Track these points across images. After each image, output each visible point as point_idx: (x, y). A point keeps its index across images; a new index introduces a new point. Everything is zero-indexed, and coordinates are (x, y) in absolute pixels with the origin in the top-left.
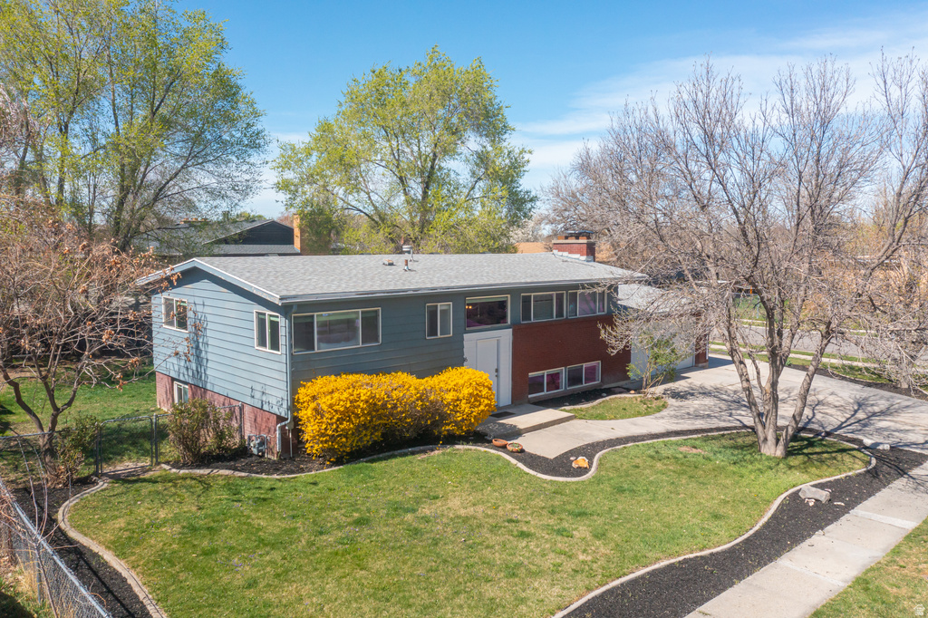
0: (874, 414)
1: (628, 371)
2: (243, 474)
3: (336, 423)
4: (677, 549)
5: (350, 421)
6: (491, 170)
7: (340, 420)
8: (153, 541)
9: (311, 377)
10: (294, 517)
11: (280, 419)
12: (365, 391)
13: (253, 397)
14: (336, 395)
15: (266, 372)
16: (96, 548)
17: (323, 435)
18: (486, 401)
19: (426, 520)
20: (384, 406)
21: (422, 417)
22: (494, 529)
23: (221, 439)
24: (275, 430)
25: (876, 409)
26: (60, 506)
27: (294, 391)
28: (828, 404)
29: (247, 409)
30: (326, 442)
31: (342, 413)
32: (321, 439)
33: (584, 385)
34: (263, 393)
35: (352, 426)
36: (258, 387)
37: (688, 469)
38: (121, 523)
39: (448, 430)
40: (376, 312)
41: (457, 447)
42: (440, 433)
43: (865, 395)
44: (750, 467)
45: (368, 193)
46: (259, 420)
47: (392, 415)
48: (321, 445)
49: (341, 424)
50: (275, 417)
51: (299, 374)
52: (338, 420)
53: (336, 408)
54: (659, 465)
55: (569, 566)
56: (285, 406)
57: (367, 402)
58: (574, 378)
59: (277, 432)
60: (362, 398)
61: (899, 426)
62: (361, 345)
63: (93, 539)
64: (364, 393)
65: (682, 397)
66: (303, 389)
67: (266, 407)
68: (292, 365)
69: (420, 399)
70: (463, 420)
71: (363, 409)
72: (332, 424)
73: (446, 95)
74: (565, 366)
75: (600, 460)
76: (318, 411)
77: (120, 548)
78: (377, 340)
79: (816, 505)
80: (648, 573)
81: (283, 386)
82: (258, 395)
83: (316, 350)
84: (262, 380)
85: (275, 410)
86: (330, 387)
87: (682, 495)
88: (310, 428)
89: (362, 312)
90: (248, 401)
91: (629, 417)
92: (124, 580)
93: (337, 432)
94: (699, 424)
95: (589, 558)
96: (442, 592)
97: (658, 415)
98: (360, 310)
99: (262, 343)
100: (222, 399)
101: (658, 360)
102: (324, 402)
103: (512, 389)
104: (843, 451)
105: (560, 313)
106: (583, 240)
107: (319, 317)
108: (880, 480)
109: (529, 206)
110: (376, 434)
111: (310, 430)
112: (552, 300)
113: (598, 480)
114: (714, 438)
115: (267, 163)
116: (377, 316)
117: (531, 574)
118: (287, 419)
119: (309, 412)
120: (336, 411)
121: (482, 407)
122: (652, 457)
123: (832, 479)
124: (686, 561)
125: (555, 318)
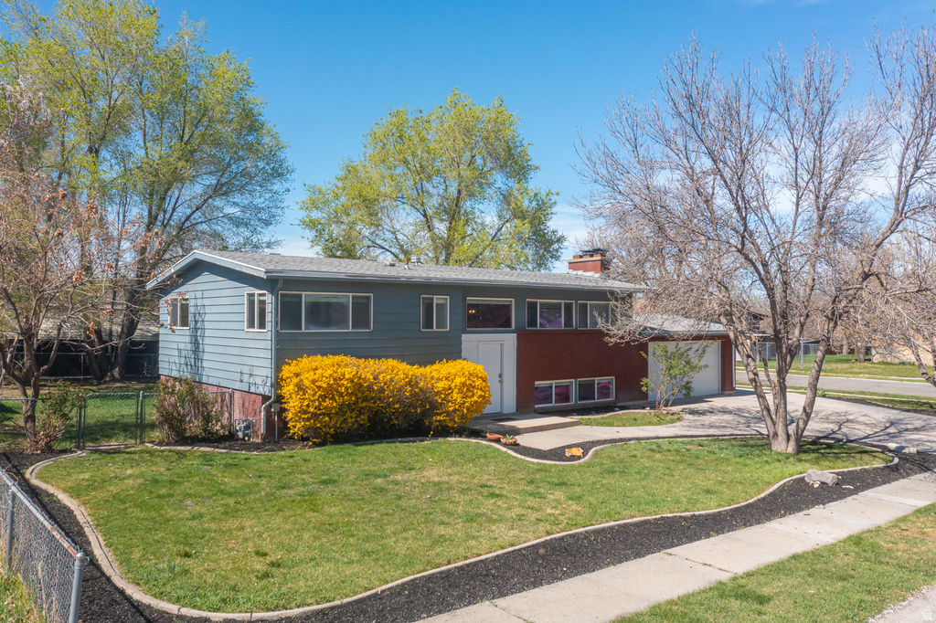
0: (907, 430)
1: (643, 386)
2: (223, 451)
3: (318, 400)
4: (657, 510)
5: (333, 398)
6: (513, 205)
7: (324, 397)
8: (112, 488)
9: (296, 355)
10: (260, 477)
11: (265, 398)
12: (350, 370)
13: (241, 381)
14: (319, 371)
15: (253, 353)
16: (51, 490)
17: (305, 412)
18: (480, 393)
19: (396, 483)
20: (370, 388)
21: (411, 405)
22: (462, 491)
23: (208, 422)
24: (260, 412)
25: (910, 427)
26: (32, 464)
27: (278, 369)
28: (858, 422)
29: (237, 395)
30: (308, 419)
31: (324, 389)
32: (303, 416)
33: (596, 400)
34: (251, 375)
35: (335, 404)
36: (246, 370)
37: (689, 459)
38: (86, 476)
39: (440, 421)
40: (368, 298)
41: (449, 439)
42: (431, 423)
43: (899, 417)
44: (757, 459)
45: (394, 233)
46: (246, 404)
47: (380, 399)
48: (303, 423)
49: (324, 401)
50: (261, 397)
51: (284, 352)
52: (321, 396)
53: (319, 384)
54: (658, 456)
55: (533, 516)
56: (269, 384)
57: (352, 381)
58: (586, 391)
59: (262, 414)
60: (347, 376)
61: (931, 438)
62: (350, 330)
63: (53, 486)
64: (349, 372)
65: (700, 414)
66: (287, 367)
67: (252, 390)
68: (278, 342)
69: (409, 383)
70: (455, 411)
71: (347, 388)
72: (314, 401)
73: (468, 132)
74: (575, 378)
75: (597, 451)
76: (300, 388)
77: (75, 492)
78: (368, 327)
79: (820, 487)
80: (618, 525)
81: (267, 363)
82: (246, 378)
83: (303, 330)
84: (250, 362)
85: (261, 390)
86: (314, 365)
87: (677, 477)
88: (292, 404)
89: (353, 297)
90: (238, 385)
91: (639, 425)
92: (70, 512)
93: (320, 410)
94: (711, 432)
95: (558, 512)
96: (390, 529)
97: (670, 425)
98: (351, 294)
99: (251, 325)
100: (215, 389)
101: (672, 371)
102: (307, 378)
103: (517, 396)
104: (866, 452)
105: (568, 322)
106: (598, 257)
107: (306, 296)
108: (901, 474)
109: (556, 246)
110: (362, 417)
111: (293, 405)
112: (560, 309)
113: (589, 465)
114: (723, 440)
115: (289, 191)
116: (369, 302)
117: (491, 521)
118: (270, 397)
119: (291, 387)
120: (319, 387)
121: (475, 398)
122: (653, 450)
123: (845, 470)
124: (662, 518)
125: (563, 328)
